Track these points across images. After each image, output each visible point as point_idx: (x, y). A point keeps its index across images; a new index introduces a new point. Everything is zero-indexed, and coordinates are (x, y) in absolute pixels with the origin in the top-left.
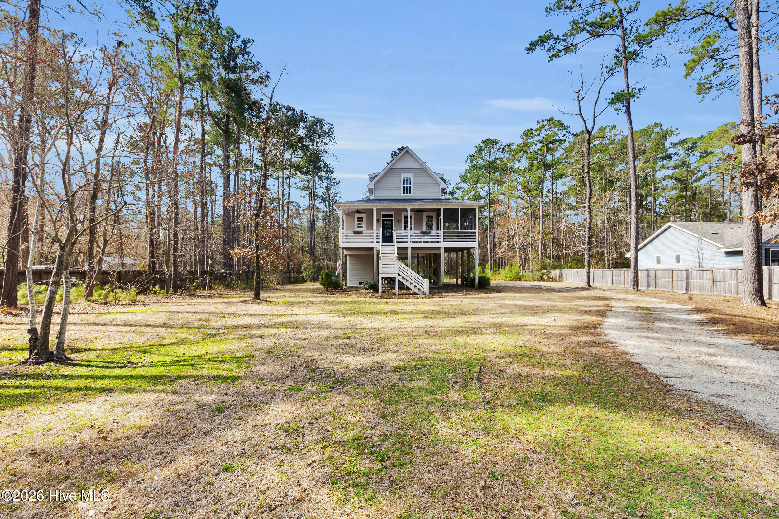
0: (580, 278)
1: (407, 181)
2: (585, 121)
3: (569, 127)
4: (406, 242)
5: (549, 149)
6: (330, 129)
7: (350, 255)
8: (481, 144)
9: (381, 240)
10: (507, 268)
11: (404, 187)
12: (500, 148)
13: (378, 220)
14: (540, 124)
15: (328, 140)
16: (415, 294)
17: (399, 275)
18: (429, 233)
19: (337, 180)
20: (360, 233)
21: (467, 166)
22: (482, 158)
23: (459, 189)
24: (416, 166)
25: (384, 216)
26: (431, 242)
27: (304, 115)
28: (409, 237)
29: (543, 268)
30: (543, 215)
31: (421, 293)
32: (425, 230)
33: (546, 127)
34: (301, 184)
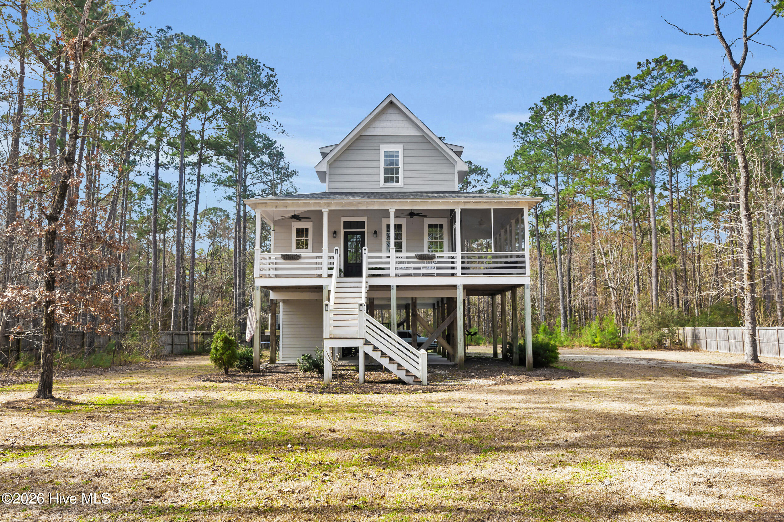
0: (732, 343)
1: (392, 159)
2: (728, 47)
3: (695, 71)
4: (388, 275)
5: (661, 111)
6: (269, 77)
7: (284, 301)
8: (541, 104)
9: (335, 273)
10: (595, 324)
11: (386, 169)
12: (574, 111)
13: (334, 234)
14: (644, 68)
15: (267, 98)
16: (399, 381)
17: (367, 343)
18: (433, 257)
19: (290, 169)
20: (296, 257)
21: (518, 145)
22: (542, 128)
23: (505, 183)
24: (408, 130)
25: (347, 225)
26: (438, 275)
27: (223, 54)
28: (392, 266)
29: (660, 325)
30: (656, 229)
31: (410, 380)
32: (426, 252)
33: (655, 73)
34: (225, 176)
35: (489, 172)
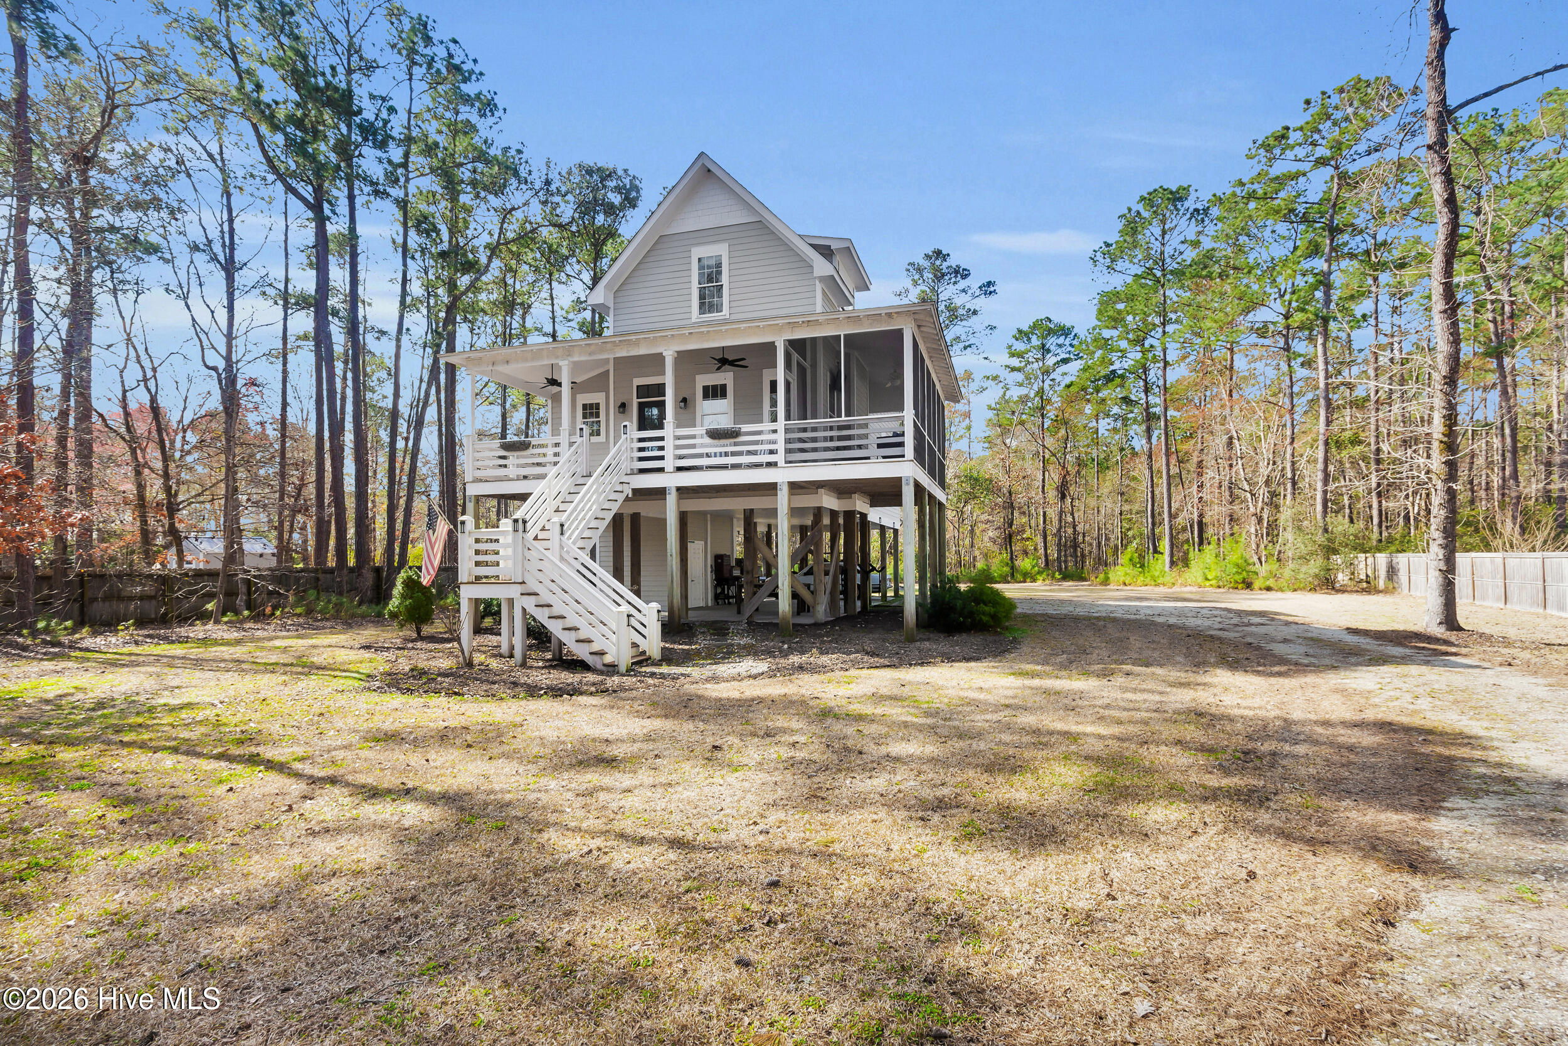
1: (709, 269)
4: (662, 470)
11: (702, 291)
17: (526, 590)
18: (739, 434)
20: (523, 447)
24: (737, 216)
25: (643, 391)
28: (669, 453)
31: (597, 661)
32: (727, 425)
35: (1075, 331)
